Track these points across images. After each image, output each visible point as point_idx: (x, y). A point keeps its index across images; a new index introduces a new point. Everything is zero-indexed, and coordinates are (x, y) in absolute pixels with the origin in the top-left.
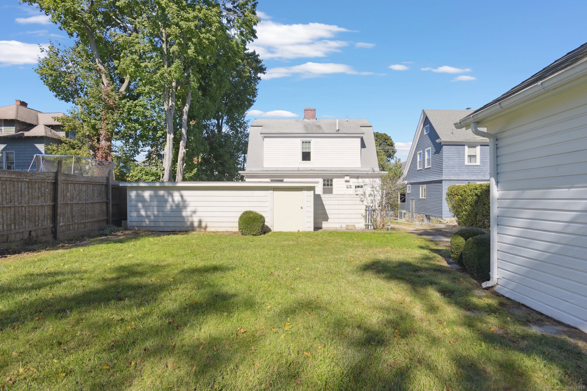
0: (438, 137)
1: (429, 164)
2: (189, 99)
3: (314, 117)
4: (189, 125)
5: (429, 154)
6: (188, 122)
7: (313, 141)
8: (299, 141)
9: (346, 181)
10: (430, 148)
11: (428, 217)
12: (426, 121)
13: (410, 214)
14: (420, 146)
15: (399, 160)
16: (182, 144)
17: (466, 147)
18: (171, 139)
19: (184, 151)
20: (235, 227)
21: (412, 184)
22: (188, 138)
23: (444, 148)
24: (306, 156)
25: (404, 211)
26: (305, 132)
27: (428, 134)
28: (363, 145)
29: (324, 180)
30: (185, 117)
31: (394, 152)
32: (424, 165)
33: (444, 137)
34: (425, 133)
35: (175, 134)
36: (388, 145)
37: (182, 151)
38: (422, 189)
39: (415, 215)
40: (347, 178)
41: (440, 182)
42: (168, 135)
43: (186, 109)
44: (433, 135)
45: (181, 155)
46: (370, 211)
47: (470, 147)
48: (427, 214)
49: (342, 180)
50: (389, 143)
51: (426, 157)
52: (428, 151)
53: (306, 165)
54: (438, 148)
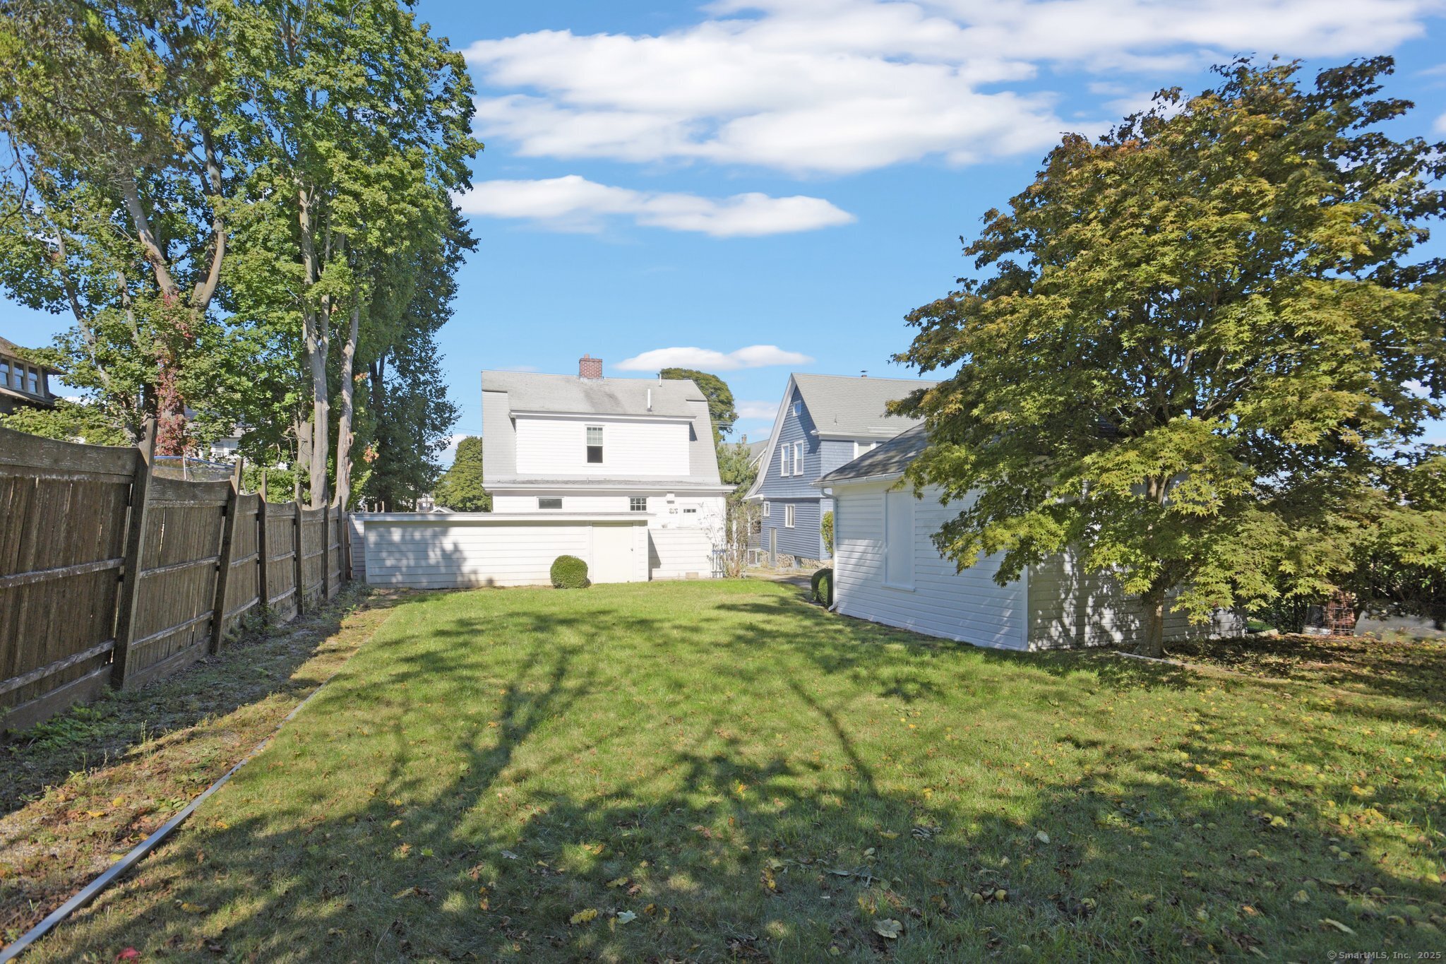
0: (814, 427)
1: (799, 469)
2: (355, 331)
3: (599, 374)
4: (354, 383)
5: (799, 450)
6: (353, 375)
7: (608, 427)
8: (582, 426)
9: (669, 502)
10: (801, 441)
11: (799, 560)
12: (796, 394)
13: (769, 554)
14: (785, 436)
15: (744, 438)
16: (344, 422)
17: (856, 445)
18: (324, 413)
19: (351, 436)
20: (545, 578)
21: (772, 500)
22: (354, 411)
23: (824, 445)
24: (595, 454)
25: (758, 550)
26: (593, 411)
27: (799, 417)
28: (693, 437)
29: (632, 500)
30: (348, 367)
31: (733, 417)
32: (792, 470)
33: (822, 430)
34: (794, 414)
35: (330, 402)
36: (722, 402)
37: (346, 438)
38: (788, 512)
39: (777, 556)
40: (670, 497)
41: (817, 501)
42: (317, 405)
43: (349, 350)
44: (806, 421)
45: (343, 448)
46: (720, 554)
47: (861, 444)
48: (798, 554)
49: (663, 500)
50: (722, 397)
51: (796, 457)
52: (799, 445)
53: (595, 470)
54: (814, 444)
